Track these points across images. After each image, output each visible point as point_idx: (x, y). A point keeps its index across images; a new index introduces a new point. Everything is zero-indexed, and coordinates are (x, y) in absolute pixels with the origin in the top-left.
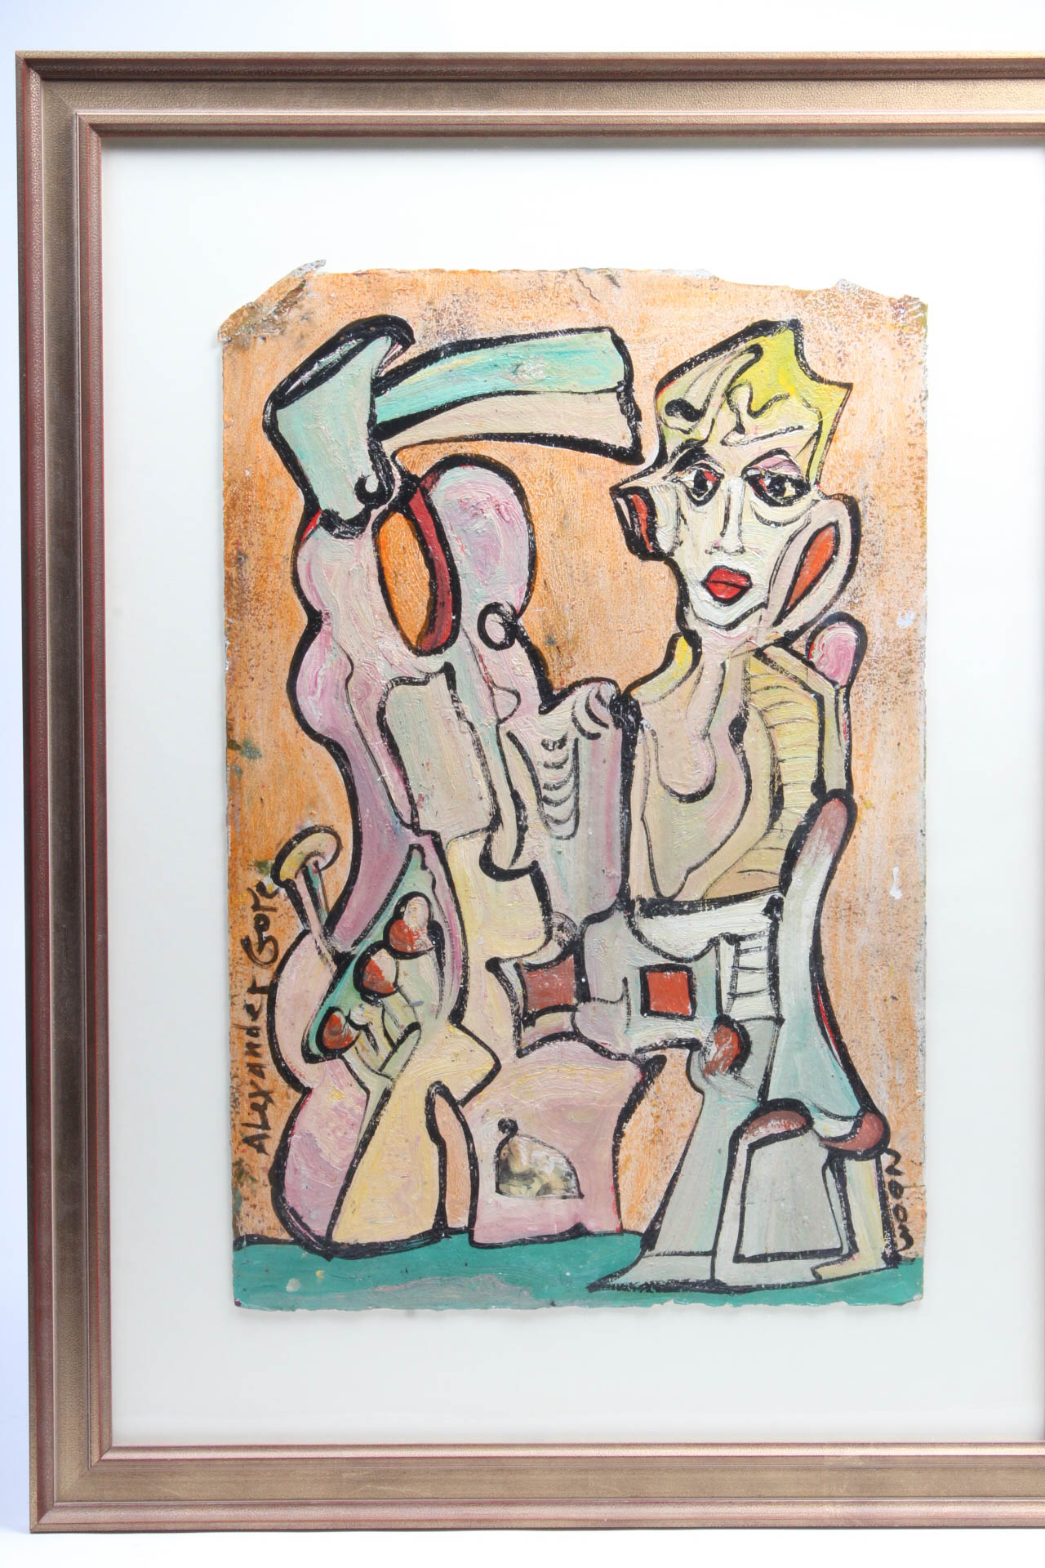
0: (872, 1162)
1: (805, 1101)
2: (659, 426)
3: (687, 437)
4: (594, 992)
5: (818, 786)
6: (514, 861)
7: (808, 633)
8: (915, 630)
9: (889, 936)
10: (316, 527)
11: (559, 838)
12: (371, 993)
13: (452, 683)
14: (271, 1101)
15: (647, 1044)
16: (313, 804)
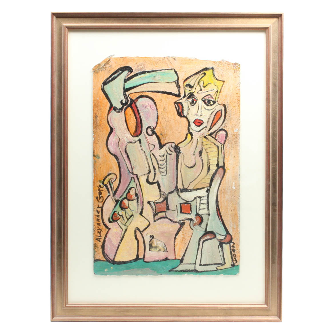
0: (229, 245)
1: (214, 232)
2: (184, 89)
3: (190, 92)
4: (170, 208)
5: (218, 165)
6: (153, 180)
7: (215, 133)
8: (238, 132)
9: (232, 197)
10: (112, 110)
11: (163, 176)
12: (123, 208)
13: (140, 143)
14: (102, 231)
15: (182, 219)
16: (111, 168)
